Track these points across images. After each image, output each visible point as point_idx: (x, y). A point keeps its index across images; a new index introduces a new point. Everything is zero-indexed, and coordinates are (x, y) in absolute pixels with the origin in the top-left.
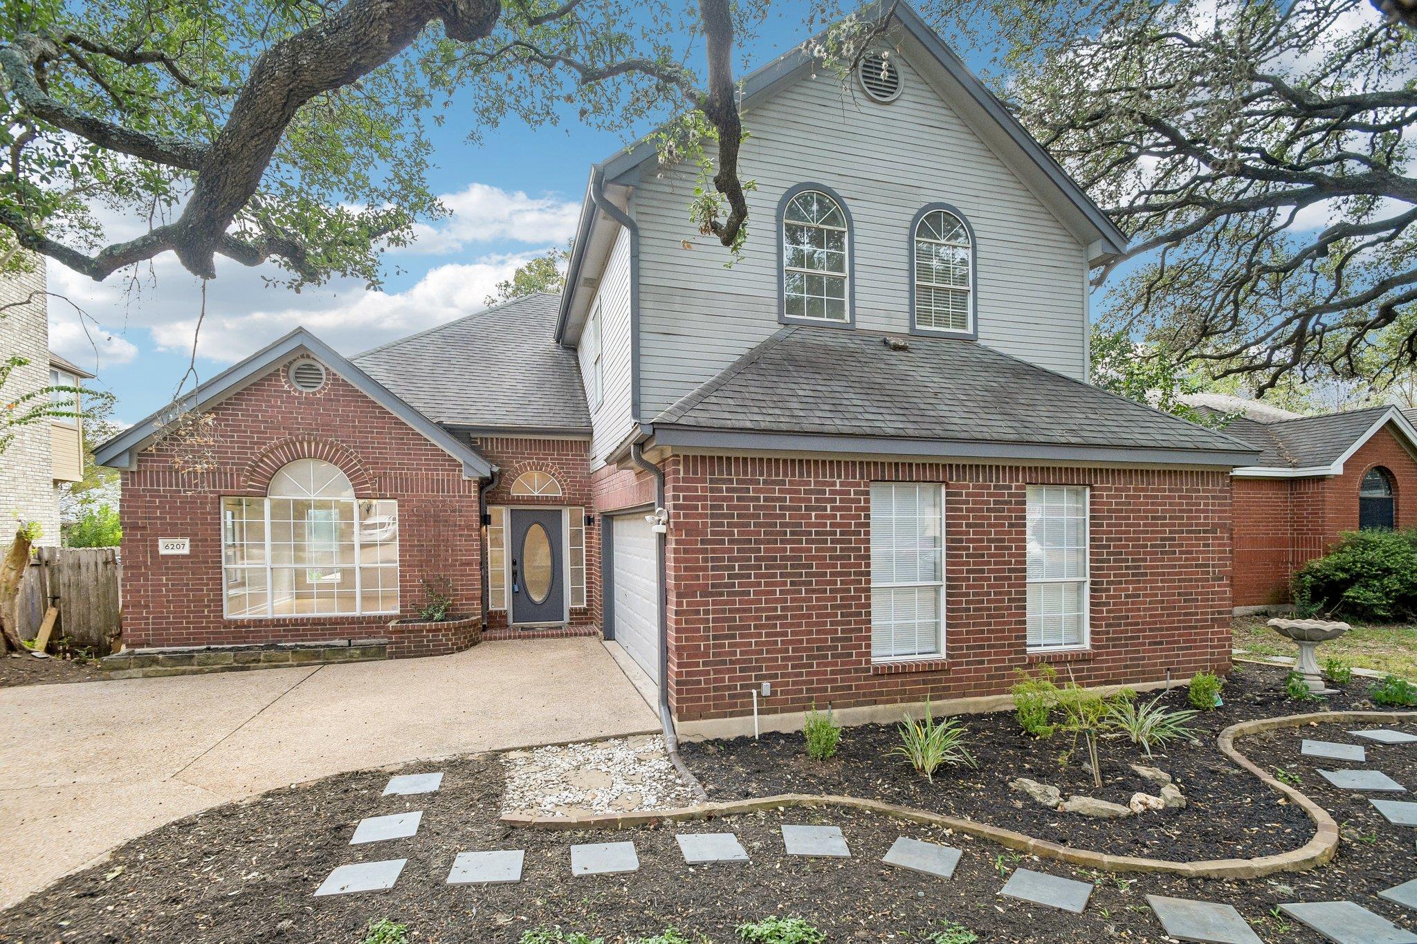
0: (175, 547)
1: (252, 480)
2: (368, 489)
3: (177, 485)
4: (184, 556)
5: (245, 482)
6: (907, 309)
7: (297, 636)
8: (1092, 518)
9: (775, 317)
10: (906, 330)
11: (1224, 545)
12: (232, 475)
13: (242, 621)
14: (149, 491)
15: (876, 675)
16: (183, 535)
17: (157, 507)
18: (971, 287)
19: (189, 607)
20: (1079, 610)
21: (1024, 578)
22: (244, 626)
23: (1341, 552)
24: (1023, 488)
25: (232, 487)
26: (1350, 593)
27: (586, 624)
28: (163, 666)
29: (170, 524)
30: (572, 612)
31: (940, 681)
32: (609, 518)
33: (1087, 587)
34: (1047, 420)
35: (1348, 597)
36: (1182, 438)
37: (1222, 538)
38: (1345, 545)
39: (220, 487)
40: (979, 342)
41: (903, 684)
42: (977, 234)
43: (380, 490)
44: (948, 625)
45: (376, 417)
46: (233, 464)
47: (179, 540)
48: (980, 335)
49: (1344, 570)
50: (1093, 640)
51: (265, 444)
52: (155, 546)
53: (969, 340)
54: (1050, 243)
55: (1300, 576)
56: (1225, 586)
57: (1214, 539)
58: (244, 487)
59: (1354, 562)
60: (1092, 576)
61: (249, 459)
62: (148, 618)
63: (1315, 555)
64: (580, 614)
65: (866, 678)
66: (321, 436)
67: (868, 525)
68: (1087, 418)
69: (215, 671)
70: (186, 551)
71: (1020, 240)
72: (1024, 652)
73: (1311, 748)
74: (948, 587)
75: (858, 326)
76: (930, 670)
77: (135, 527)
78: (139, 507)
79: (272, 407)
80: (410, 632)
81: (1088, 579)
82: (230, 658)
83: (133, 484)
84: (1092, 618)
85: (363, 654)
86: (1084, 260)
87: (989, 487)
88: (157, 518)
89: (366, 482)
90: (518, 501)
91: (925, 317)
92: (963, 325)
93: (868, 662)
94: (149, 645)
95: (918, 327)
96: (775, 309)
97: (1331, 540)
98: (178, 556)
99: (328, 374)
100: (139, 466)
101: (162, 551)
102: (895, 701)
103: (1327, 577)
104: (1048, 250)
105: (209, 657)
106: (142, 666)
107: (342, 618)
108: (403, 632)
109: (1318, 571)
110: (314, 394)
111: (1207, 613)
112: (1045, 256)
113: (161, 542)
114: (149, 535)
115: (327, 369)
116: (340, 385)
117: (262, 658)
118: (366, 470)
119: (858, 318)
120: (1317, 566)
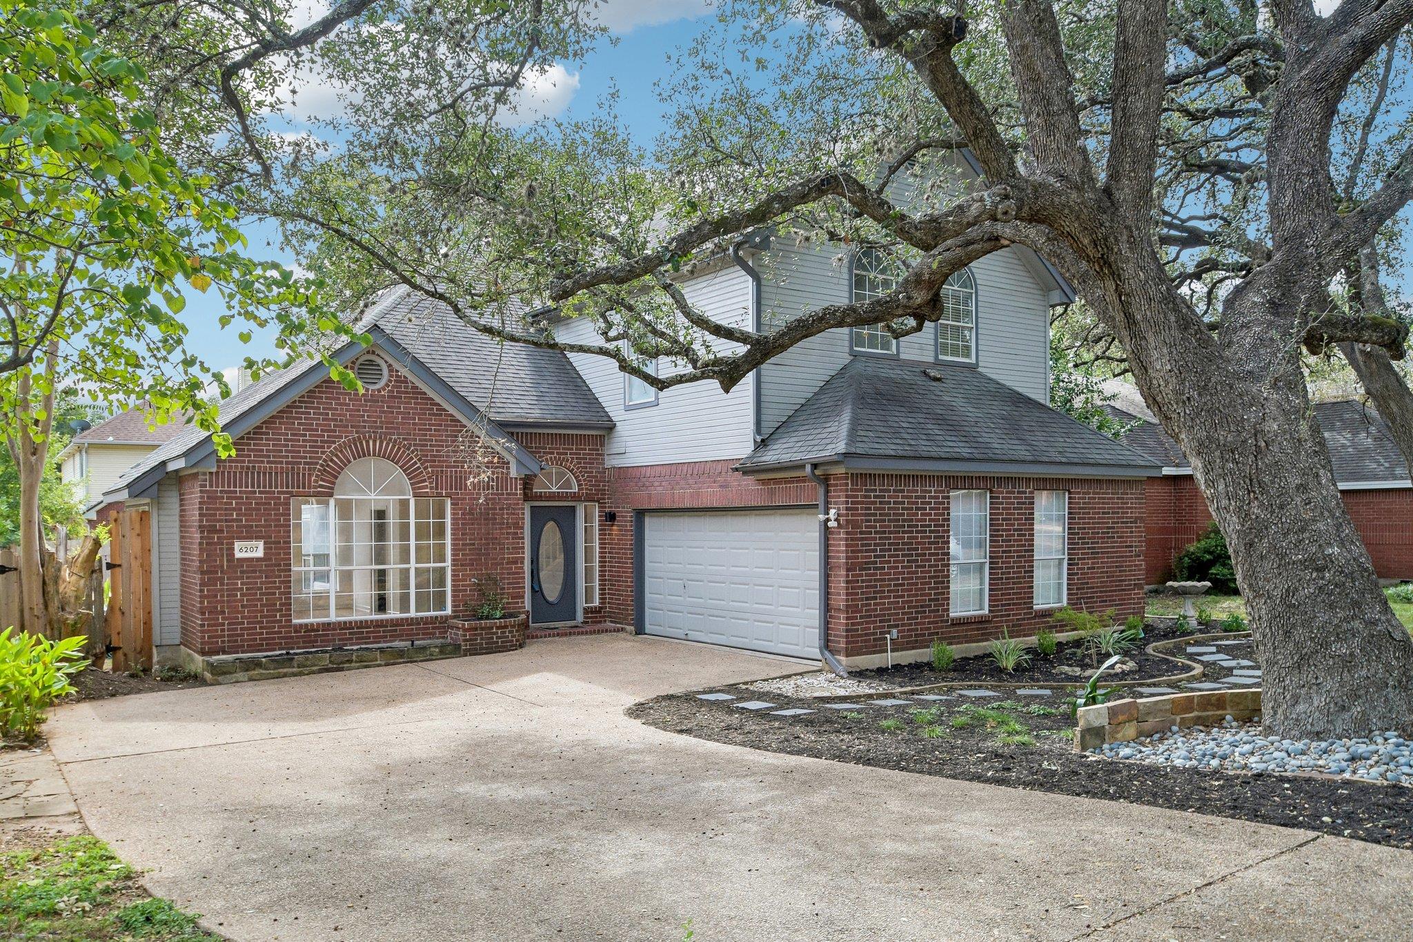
0: (250, 550)
1: (323, 480)
2: (426, 487)
3: (253, 486)
4: (258, 559)
5: (316, 481)
6: (932, 342)
7: (361, 639)
8: (1069, 513)
9: (847, 350)
10: (931, 360)
11: (1142, 532)
12: (304, 475)
13: (312, 624)
14: (226, 492)
15: (953, 624)
16: (258, 538)
17: (234, 509)
18: (974, 325)
19: (262, 611)
20: (1059, 579)
21: (1033, 556)
22: (313, 630)
23: (1208, 538)
24: (1032, 493)
25: (304, 488)
26: (1213, 571)
27: (600, 622)
28: (266, 669)
29: (245, 526)
30: (586, 611)
31: (986, 628)
32: (640, 514)
33: (1066, 562)
34: (1045, 444)
35: (1212, 574)
36: (1120, 457)
37: (1140, 527)
38: (1211, 532)
39: (293, 487)
40: (980, 369)
41: (966, 631)
42: (978, 282)
43: (437, 488)
44: (990, 590)
45: (434, 415)
46: (306, 463)
47: (254, 543)
48: (980, 364)
49: (1210, 553)
50: (1069, 599)
51: (334, 442)
52: (231, 549)
53: (972, 368)
54: (1025, 290)
55: (1181, 559)
56: (1142, 560)
57: (1136, 527)
58: (315, 487)
59: (1216, 546)
60: (1069, 554)
61: (320, 458)
62: (223, 624)
63: (1190, 541)
64: (596, 612)
65: (947, 627)
66: (386, 434)
67: (949, 520)
68: (1065, 442)
69: (313, 673)
70: (260, 553)
71: (1002, 286)
72: (1032, 608)
73: (1190, 650)
74: (991, 563)
75: (902, 356)
76: (981, 621)
77: (212, 530)
78: (218, 509)
79: (341, 404)
80: (482, 629)
81: (1066, 557)
82: (325, 660)
83: (211, 486)
84: (1068, 584)
85: (441, 652)
86: (1045, 303)
87: (1014, 493)
88: (233, 520)
89: (424, 481)
90: (540, 497)
91: (944, 349)
92: (968, 355)
93: (948, 615)
94: (224, 653)
95: (941, 357)
96: (847, 344)
97: (1201, 528)
98: (251, 560)
99: (391, 371)
100: (219, 467)
101: (238, 555)
102: (962, 643)
103: (1198, 558)
104: (1021, 294)
105: (307, 659)
106: (247, 670)
107: (402, 619)
108: (476, 629)
109: (1193, 553)
110: (379, 391)
111: (1131, 580)
112: (1021, 300)
113: (238, 545)
114: (225, 538)
115: (390, 366)
116: (402, 382)
117: (354, 658)
118: (426, 468)
119: (902, 350)
120: (1192, 549)
